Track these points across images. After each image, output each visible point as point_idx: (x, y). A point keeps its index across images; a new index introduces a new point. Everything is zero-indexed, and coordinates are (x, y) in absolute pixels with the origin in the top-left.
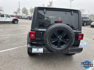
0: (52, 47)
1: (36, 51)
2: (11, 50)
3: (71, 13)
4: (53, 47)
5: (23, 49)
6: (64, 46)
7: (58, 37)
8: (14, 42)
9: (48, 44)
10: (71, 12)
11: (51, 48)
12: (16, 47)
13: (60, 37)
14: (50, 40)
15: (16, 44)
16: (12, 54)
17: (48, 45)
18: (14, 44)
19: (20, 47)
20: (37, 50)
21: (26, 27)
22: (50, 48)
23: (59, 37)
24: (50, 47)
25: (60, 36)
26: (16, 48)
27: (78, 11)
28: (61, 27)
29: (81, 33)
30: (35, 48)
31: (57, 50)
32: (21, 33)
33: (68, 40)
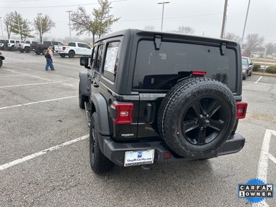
0: (185, 146)
1: (135, 160)
2: (28, 161)
3: (221, 50)
4: (188, 144)
5: (66, 154)
6: (213, 138)
7: (201, 116)
8: (22, 134)
9: (177, 137)
10: (220, 47)
11: (183, 148)
12: (40, 150)
13: (206, 115)
14: (182, 125)
15: (32, 138)
16: (39, 177)
17: (177, 140)
18: (27, 140)
19: (51, 149)
20: (139, 156)
21: (36, 80)
22: (181, 149)
23: (204, 115)
24: (180, 145)
25: (205, 113)
26: (41, 153)
27: (235, 44)
28: (211, 90)
29: (240, 100)
30: (133, 151)
31: (198, 151)
32: (31, 101)
33: (222, 122)
